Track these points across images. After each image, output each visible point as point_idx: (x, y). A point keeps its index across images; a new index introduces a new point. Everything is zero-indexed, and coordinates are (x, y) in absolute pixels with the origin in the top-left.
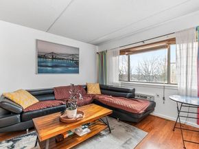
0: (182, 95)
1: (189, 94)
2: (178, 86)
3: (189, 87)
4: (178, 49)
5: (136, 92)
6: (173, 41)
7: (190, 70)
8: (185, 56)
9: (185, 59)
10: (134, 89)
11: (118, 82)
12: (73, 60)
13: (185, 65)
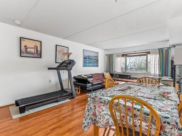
0: (153, 76)
1: (155, 75)
2: (151, 73)
3: (155, 73)
4: (151, 57)
5: (131, 77)
6: (149, 53)
7: (156, 66)
8: (154, 60)
9: (154, 61)
10: (130, 75)
11: (120, 72)
12: (96, 60)
13: (154, 64)
